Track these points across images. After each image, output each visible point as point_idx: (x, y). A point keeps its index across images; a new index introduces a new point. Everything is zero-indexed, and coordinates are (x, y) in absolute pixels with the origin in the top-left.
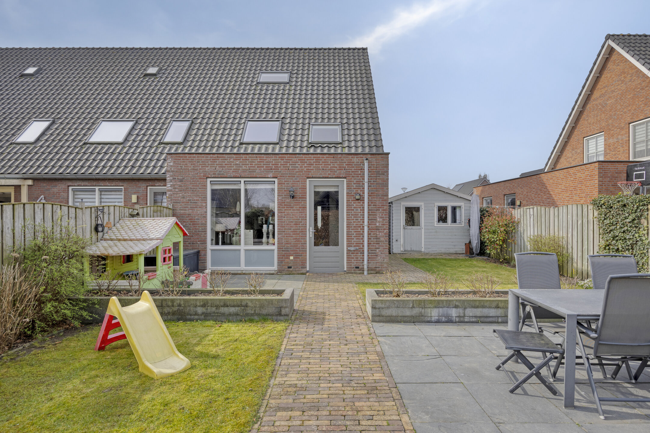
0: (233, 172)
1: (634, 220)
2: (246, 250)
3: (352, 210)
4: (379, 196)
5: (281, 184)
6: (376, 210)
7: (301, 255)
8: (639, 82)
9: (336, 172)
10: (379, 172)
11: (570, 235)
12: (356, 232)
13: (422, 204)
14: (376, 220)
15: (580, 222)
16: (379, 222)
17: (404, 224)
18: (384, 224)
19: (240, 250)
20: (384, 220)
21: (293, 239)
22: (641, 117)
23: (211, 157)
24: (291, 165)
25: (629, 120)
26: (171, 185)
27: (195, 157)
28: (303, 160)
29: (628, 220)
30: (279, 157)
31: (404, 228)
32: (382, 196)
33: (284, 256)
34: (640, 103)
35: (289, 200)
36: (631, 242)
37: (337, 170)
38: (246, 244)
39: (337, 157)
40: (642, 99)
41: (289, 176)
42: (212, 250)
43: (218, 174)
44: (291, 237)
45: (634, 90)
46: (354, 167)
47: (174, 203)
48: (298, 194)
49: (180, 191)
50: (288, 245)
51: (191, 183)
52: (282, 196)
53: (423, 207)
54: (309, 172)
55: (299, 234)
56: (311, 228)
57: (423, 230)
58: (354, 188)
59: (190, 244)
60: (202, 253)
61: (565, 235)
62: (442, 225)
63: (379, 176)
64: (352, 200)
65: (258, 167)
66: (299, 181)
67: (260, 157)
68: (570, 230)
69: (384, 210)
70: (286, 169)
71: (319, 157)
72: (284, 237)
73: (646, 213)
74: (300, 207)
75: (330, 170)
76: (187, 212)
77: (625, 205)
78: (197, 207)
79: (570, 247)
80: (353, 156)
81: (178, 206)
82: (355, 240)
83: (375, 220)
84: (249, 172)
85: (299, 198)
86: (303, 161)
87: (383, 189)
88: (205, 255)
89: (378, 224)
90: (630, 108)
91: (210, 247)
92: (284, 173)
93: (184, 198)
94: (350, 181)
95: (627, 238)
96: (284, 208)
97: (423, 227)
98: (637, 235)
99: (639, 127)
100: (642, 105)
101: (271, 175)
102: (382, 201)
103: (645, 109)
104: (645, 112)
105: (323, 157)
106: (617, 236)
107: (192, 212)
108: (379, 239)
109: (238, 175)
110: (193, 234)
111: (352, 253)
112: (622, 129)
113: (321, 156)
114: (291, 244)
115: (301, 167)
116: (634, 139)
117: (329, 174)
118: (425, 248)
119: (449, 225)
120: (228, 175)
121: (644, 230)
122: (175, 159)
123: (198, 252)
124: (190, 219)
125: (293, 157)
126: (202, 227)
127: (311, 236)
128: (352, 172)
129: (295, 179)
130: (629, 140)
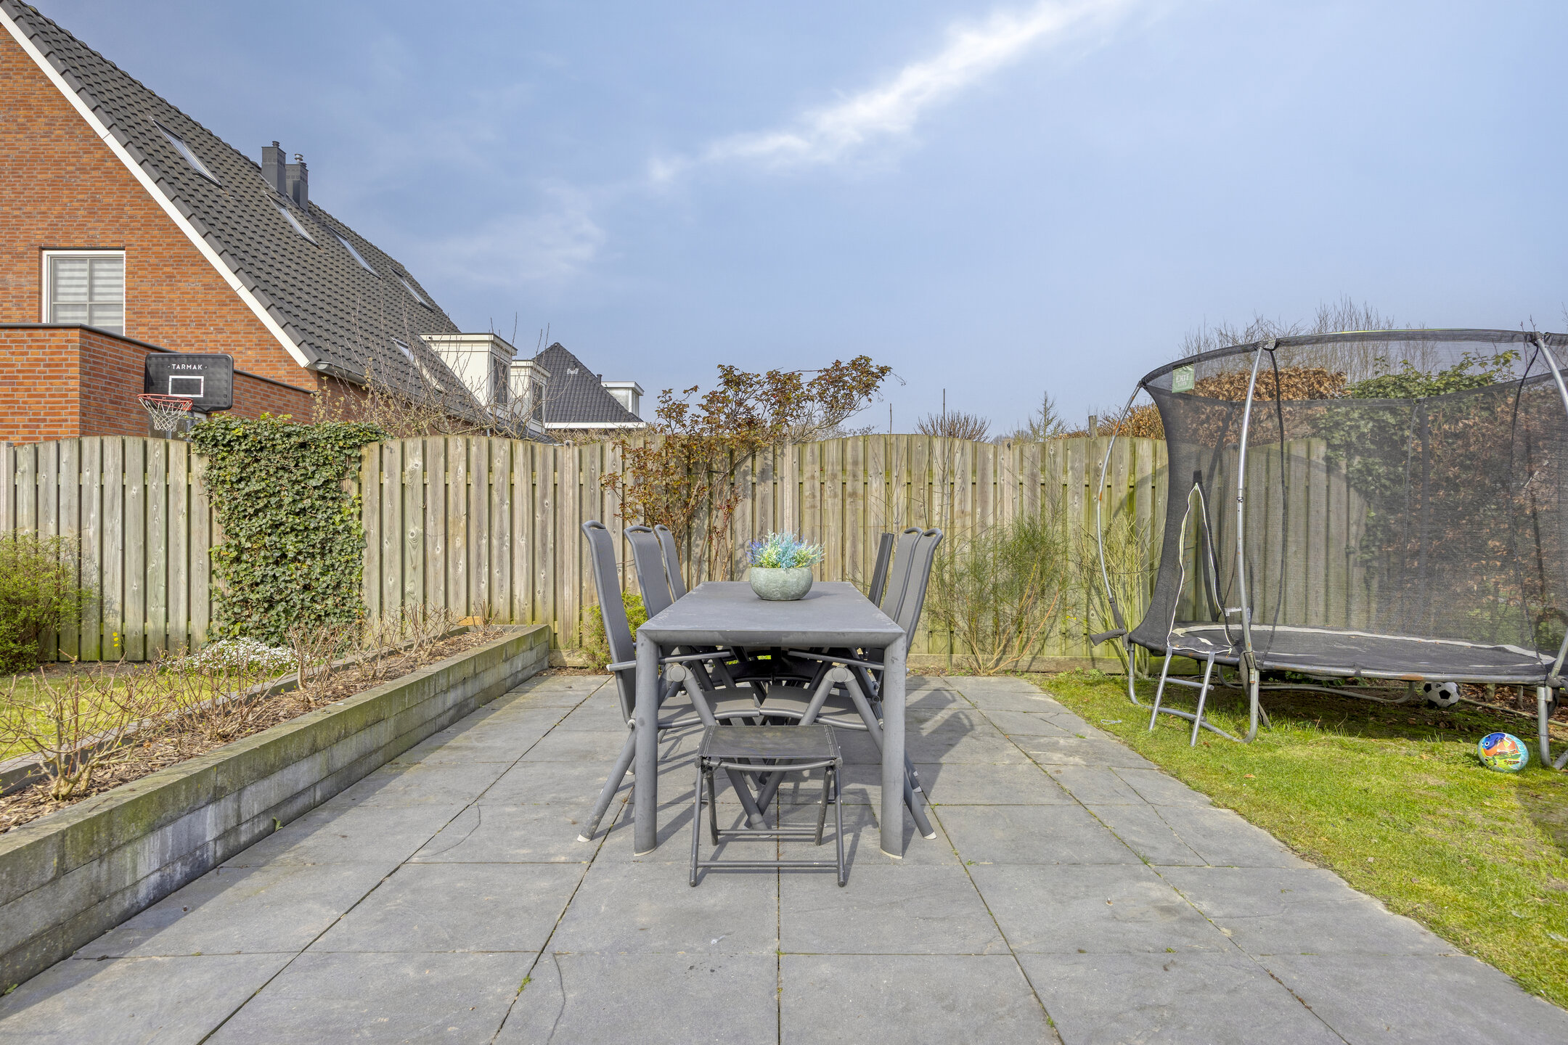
1: (327, 482)
8: (73, 148)
11: (91, 531)
15: (134, 491)
22: (79, 242)
25: (40, 237)
29: (313, 483)
34: (76, 204)
36: (322, 535)
40: (80, 197)
45: (57, 163)
61: (68, 533)
68: (94, 515)
73: (355, 467)
77: (303, 445)
79: (90, 568)
90: (43, 208)
95: (312, 526)
98: (337, 518)
99: (68, 266)
100: (82, 212)
103: (89, 225)
104: (91, 233)
106: (282, 524)
112: (19, 256)
116: (54, 294)
121: (353, 505)
130: (40, 293)
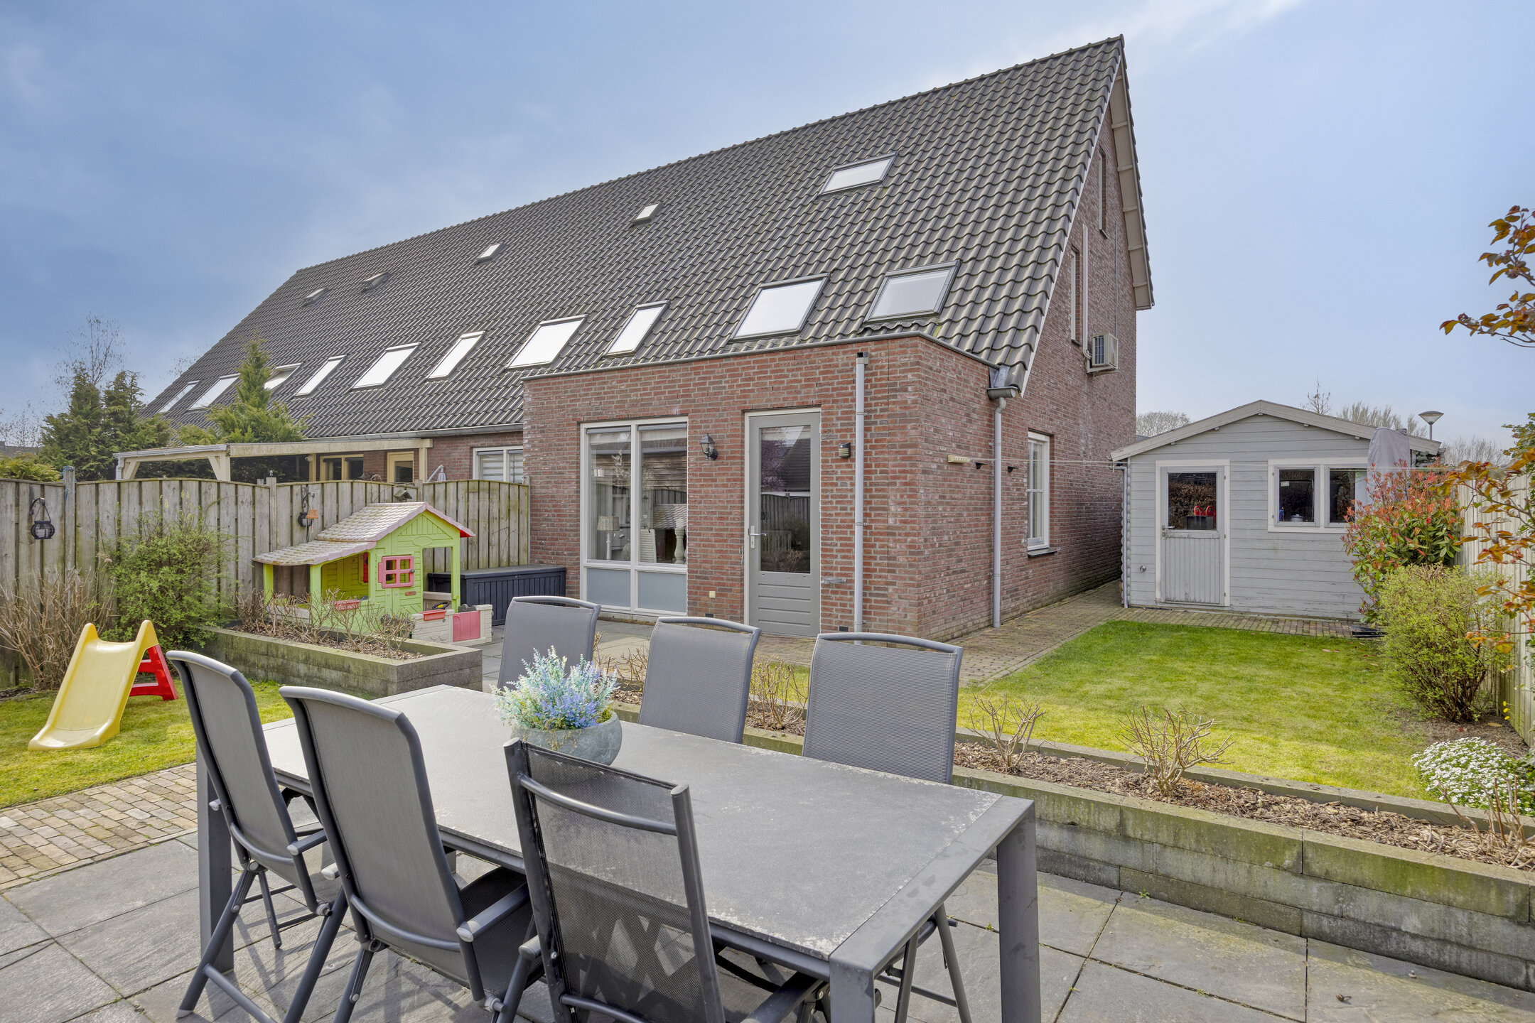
0: (616, 407)
2: (641, 572)
3: (832, 484)
4: (894, 446)
5: (695, 427)
6: (888, 484)
7: (730, 590)
9: (799, 392)
10: (895, 384)
12: (841, 539)
13: (1225, 462)
14: (887, 509)
16: (895, 515)
17: (1166, 523)
18: (905, 522)
19: (628, 571)
20: (906, 509)
21: (717, 552)
23: (583, 381)
24: (713, 383)
26: (529, 440)
27: (560, 383)
28: (734, 370)
30: (692, 369)
31: (1164, 535)
32: (902, 446)
33: (699, 588)
35: (709, 463)
37: (802, 387)
38: (643, 559)
39: (801, 357)
41: (709, 410)
42: (589, 569)
43: (595, 414)
44: (713, 546)
46: (837, 377)
47: (533, 474)
48: (725, 450)
49: (541, 450)
50: (708, 565)
51: (555, 435)
52: (696, 454)
53: (1227, 474)
54: (745, 397)
55: (726, 541)
56: (753, 528)
57: (1227, 541)
58: (838, 431)
59: (553, 554)
60: (570, 574)
62: (1297, 526)
63: (895, 396)
64: (833, 461)
65: (655, 394)
66: (726, 420)
67: (659, 372)
69: (906, 484)
70: (703, 395)
71: (766, 361)
72: (699, 545)
74: (728, 480)
75: (787, 388)
76: (550, 491)
78: (563, 483)
80: (835, 350)
81: (539, 481)
82: (839, 560)
83: (884, 509)
84: (642, 405)
85: (728, 458)
86: (734, 374)
87: (904, 427)
88: (577, 577)
89: (891, 521)
91: (585, 560)
92: (700, 402)
93: (545, 464)
94: (829, 413)
96: (700, 480)
97: (1227, 532)
101: (676, 410)
102: (903, 459)
105: (773, 360)
107: (557, 492)
108: (894, 558)
109: (624, 414)
110: (559, 534)
111: (833, 592)
113: (769, 357)
114: (711, 562)
115: (731, 387)
117: (785, 399)
118: (1233, 597)
119: (1322, 530)
120: (609, 415)
122: (535, 390)
123: (564, 571)
124: (554, 506)
125: (716, 366)
126: (570, 521)
127: (753, 547)
128: (834, 389)
129: (720, 415)
